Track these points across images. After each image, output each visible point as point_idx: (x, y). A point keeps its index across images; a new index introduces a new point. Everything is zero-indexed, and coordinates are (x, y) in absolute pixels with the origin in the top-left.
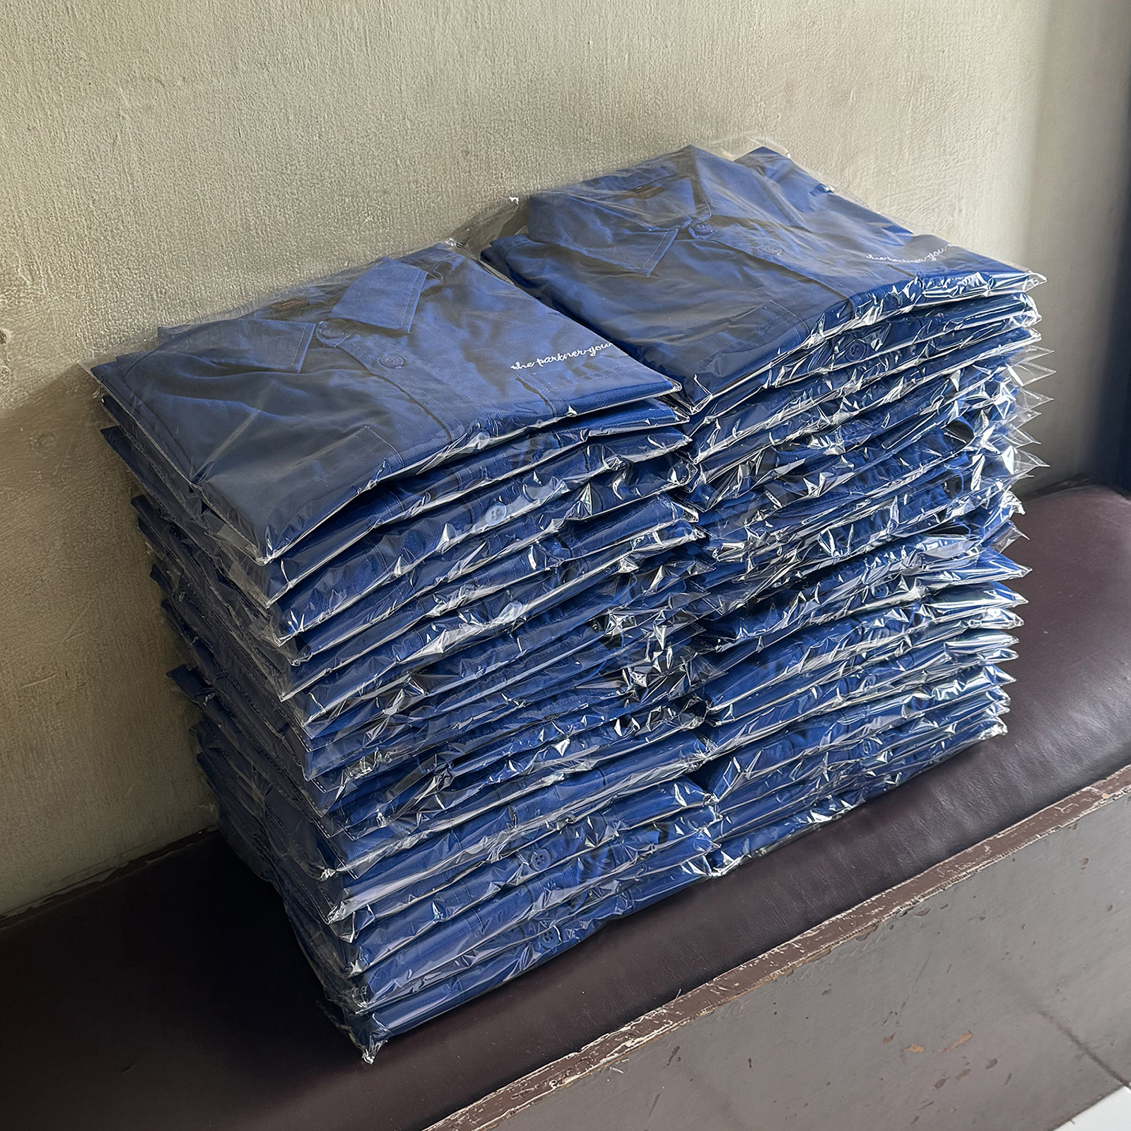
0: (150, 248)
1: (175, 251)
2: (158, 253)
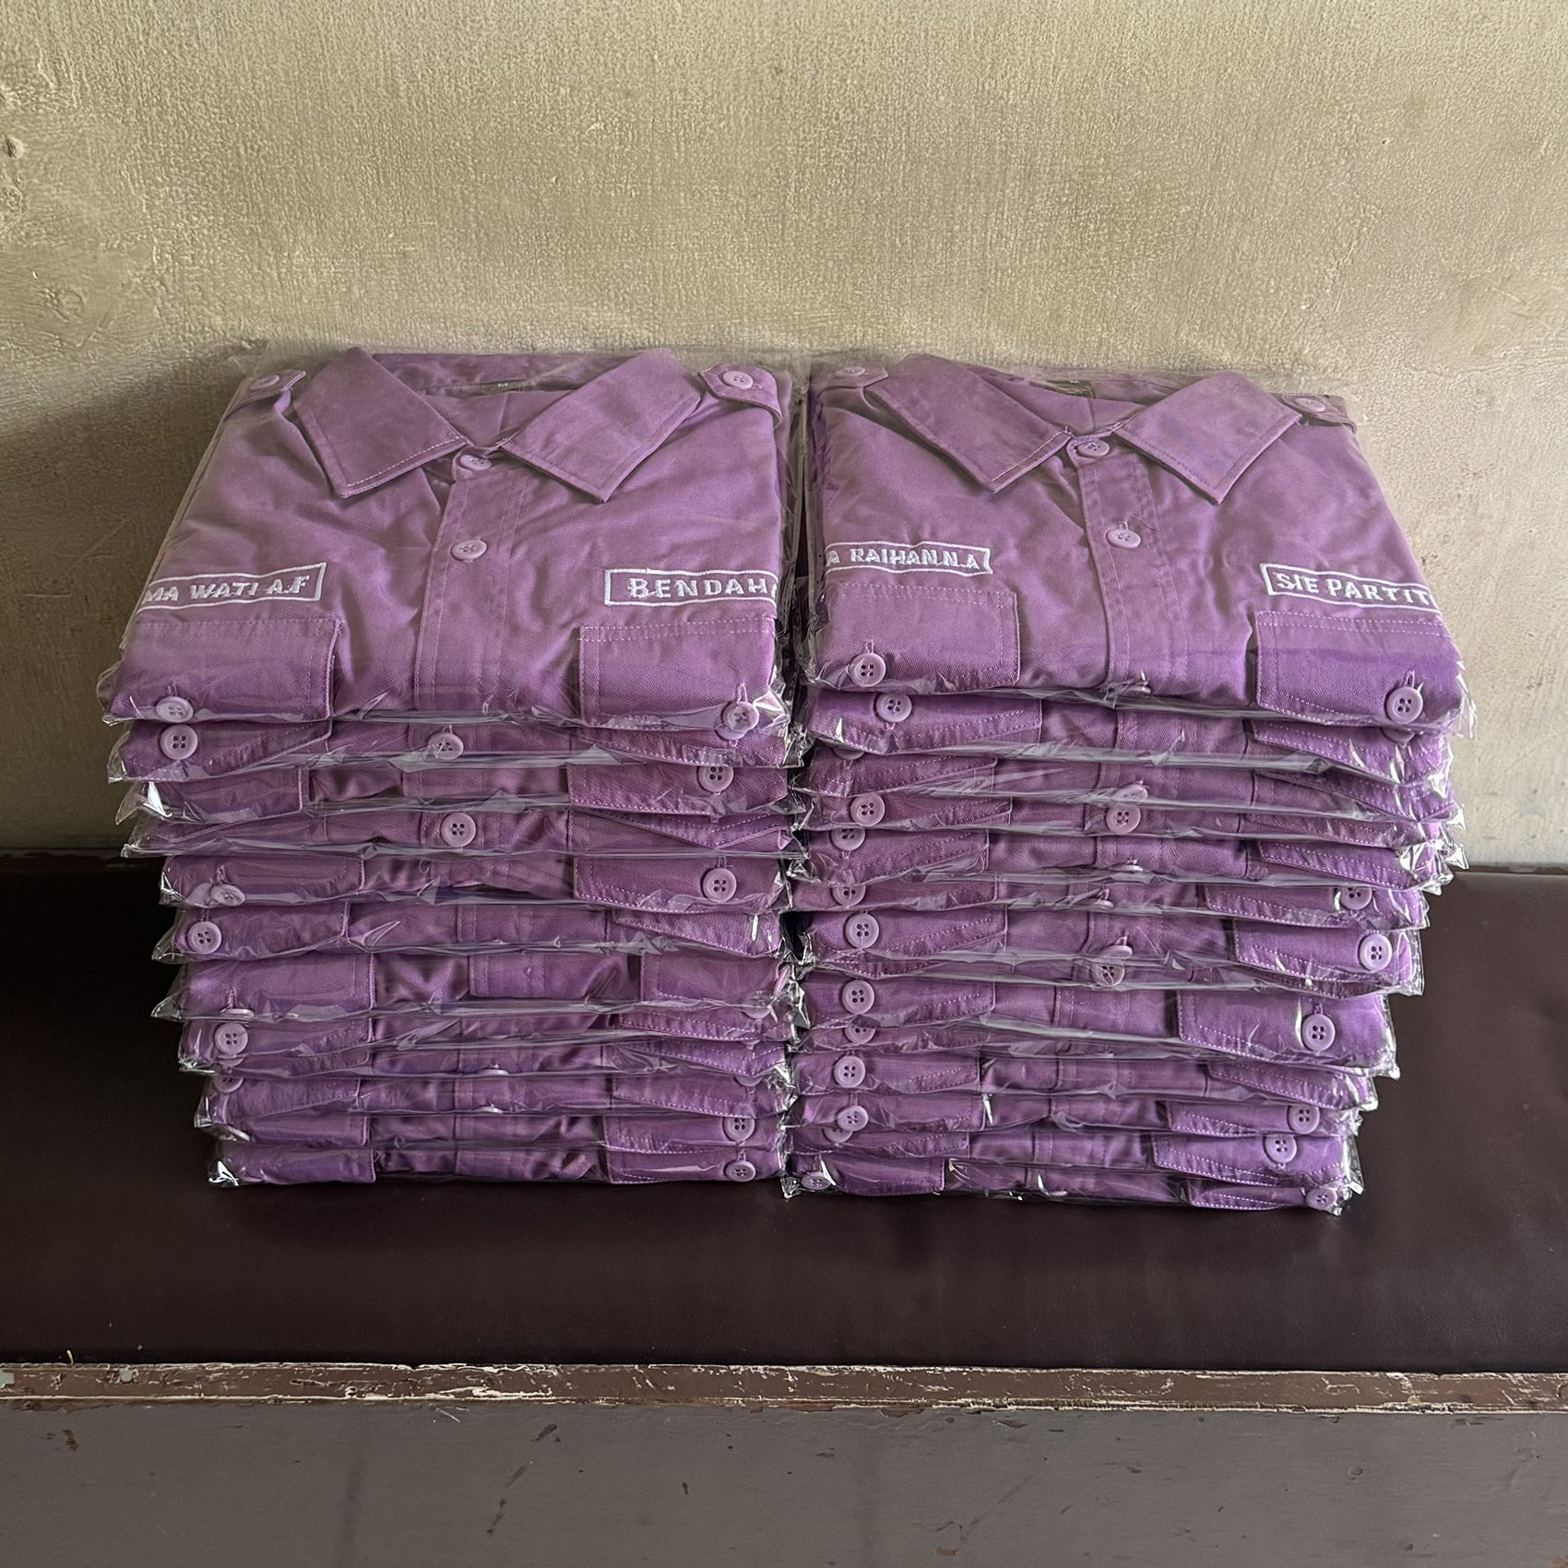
0: (237, 83)
1: (277, 97)
2: (251, 93)
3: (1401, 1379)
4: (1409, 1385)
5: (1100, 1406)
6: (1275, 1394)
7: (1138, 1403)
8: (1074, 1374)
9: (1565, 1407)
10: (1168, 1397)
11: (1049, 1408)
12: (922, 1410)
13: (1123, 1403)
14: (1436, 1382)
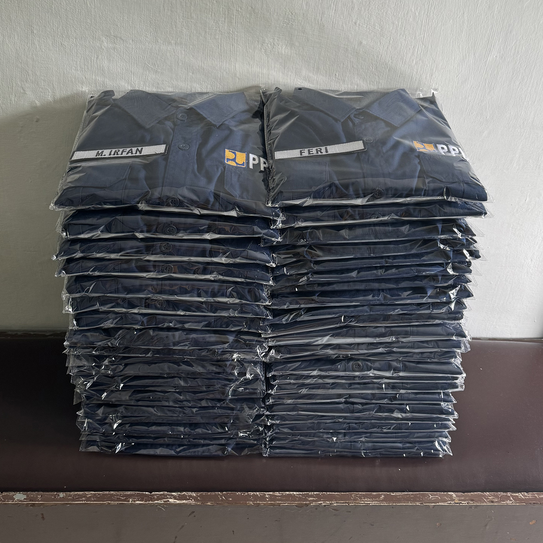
3: (452, 494)
4: (455, 496)
5: (362, 503)
6: (415, 499)
7: (373, 502)
8: (354, 494)
9: (502, 502)
10: (382, 501)
11: (347, 504)
12: (308, 505)
13: (369, 502)
14: (463, 495)
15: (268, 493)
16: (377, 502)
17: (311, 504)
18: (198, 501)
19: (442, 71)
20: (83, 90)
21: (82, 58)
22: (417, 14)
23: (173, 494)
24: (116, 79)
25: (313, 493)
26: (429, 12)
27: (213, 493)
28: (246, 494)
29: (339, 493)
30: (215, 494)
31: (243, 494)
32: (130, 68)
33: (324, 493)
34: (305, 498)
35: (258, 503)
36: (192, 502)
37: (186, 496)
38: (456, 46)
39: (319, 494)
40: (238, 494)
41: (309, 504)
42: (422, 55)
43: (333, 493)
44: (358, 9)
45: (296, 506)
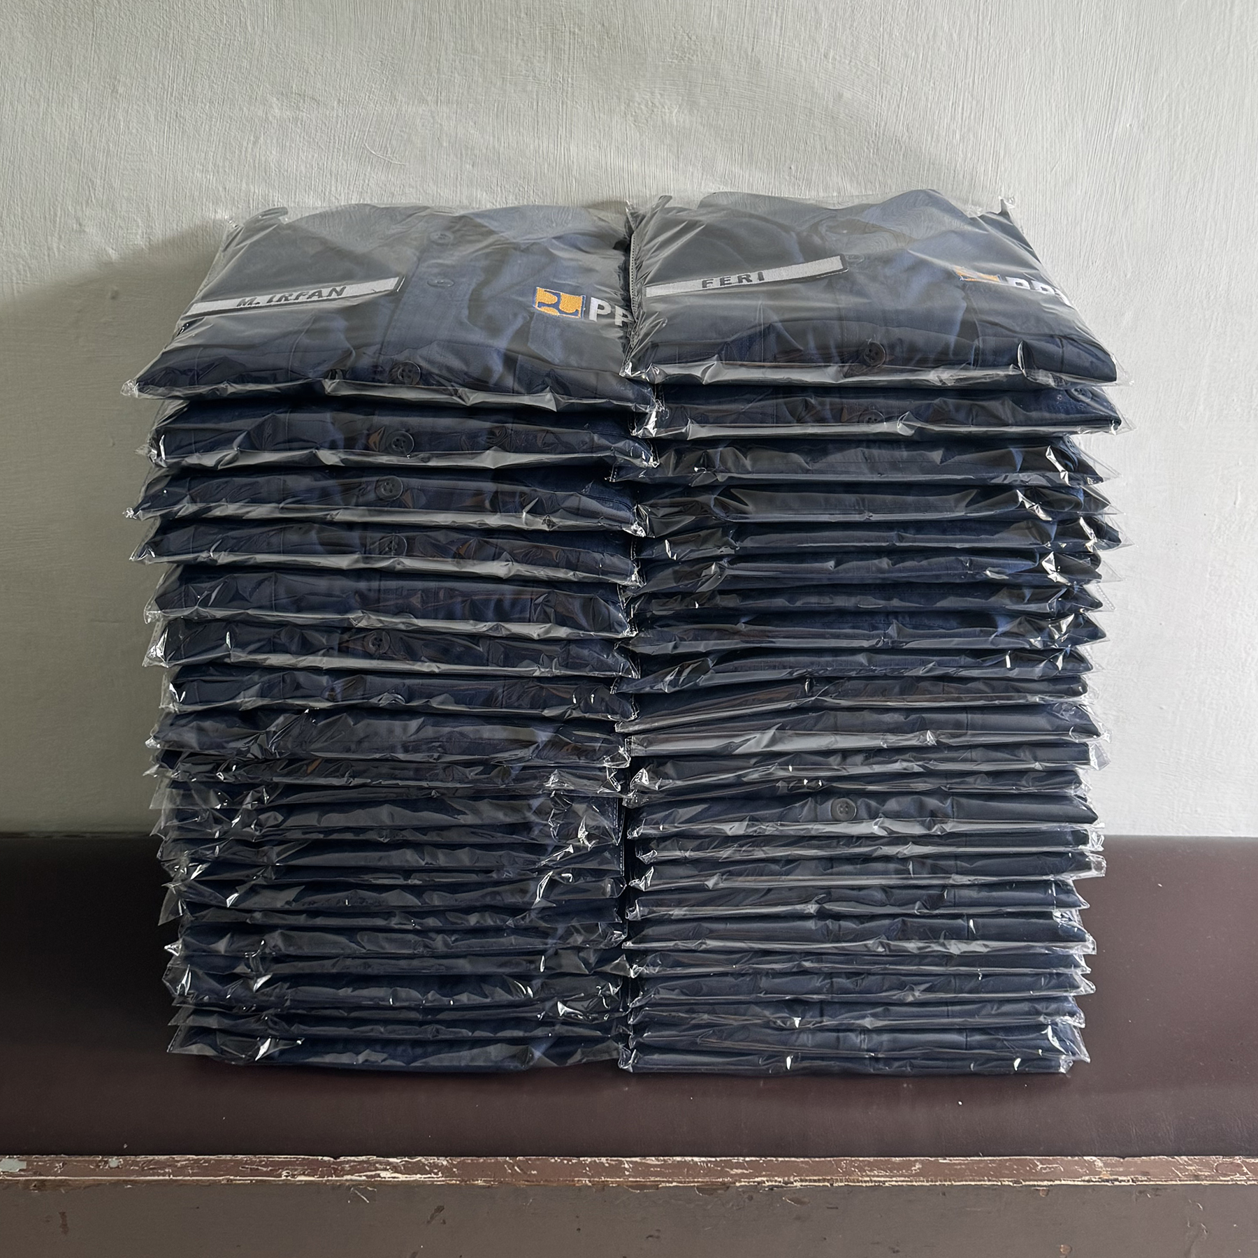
3: (1094, 1161)
4: (1101, 1165)
5: (865, 1182)
6: (998, 1175)
7: (894, 1179)
8: (844, 1161)
9: (1222, 1178)
10: (917, 1175)
11: (826, 1184)
12: (728, 1188)
13: (882, 1179)
14: (1122, 1163)
15: (628, 1159)
16: (902, 1179)
17: (738, 1184)
18: (455, 1176)
19: (1019, 157)
20: (218, 216)
21: (221, 144)
22: (955, 36)
23: (391, 1160)
24: (296, 191)
25: (742, 1158)
26: (980, 32)
27: (492, 1160)
28: (574, 1161)
29: (807, 1159)
30: (497, 1163)
31: (565, 1162)
32: (329, 163)
33: (769, 1158)
34: (723, 1168)
35: (603, 1182)
36: (439, 1178)
37: (424, 1165)
38: (1044, 101)
39: (758, 1161)
40: (553, 1161)
41: (731, 1183)
42: (972, 121)
43: (793, 1159)
44: (830, 25)
45: (698, 1188)
